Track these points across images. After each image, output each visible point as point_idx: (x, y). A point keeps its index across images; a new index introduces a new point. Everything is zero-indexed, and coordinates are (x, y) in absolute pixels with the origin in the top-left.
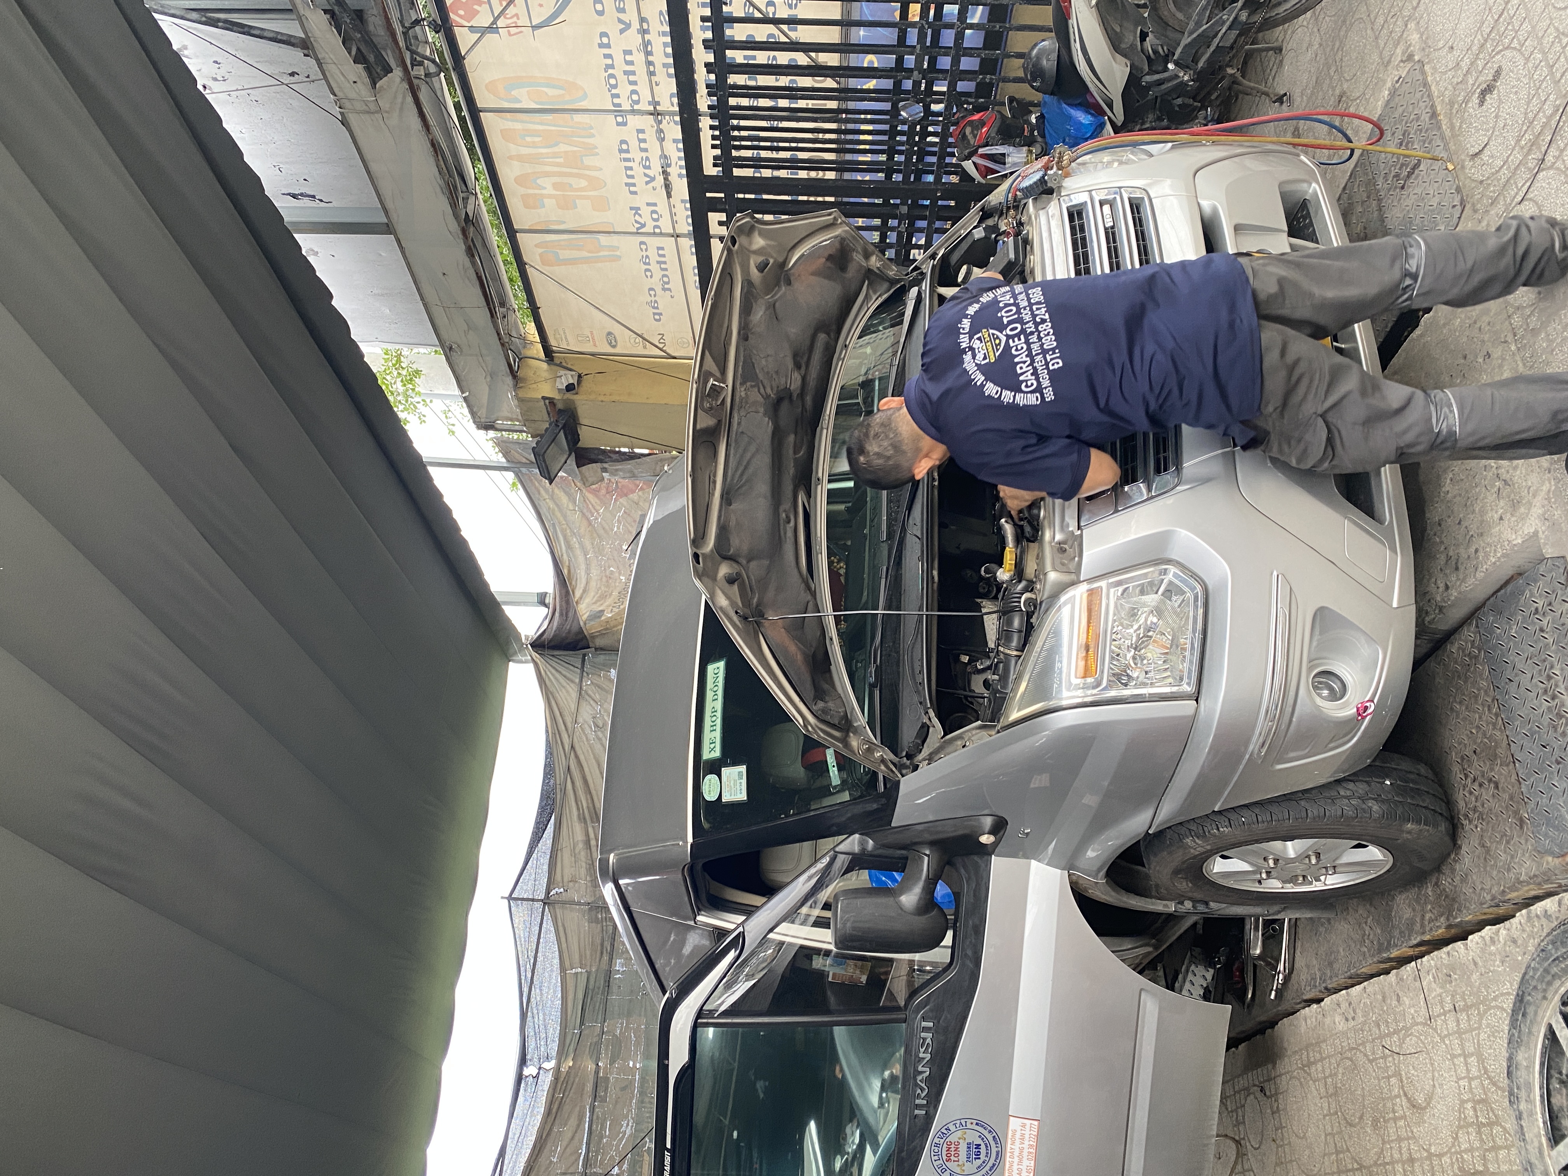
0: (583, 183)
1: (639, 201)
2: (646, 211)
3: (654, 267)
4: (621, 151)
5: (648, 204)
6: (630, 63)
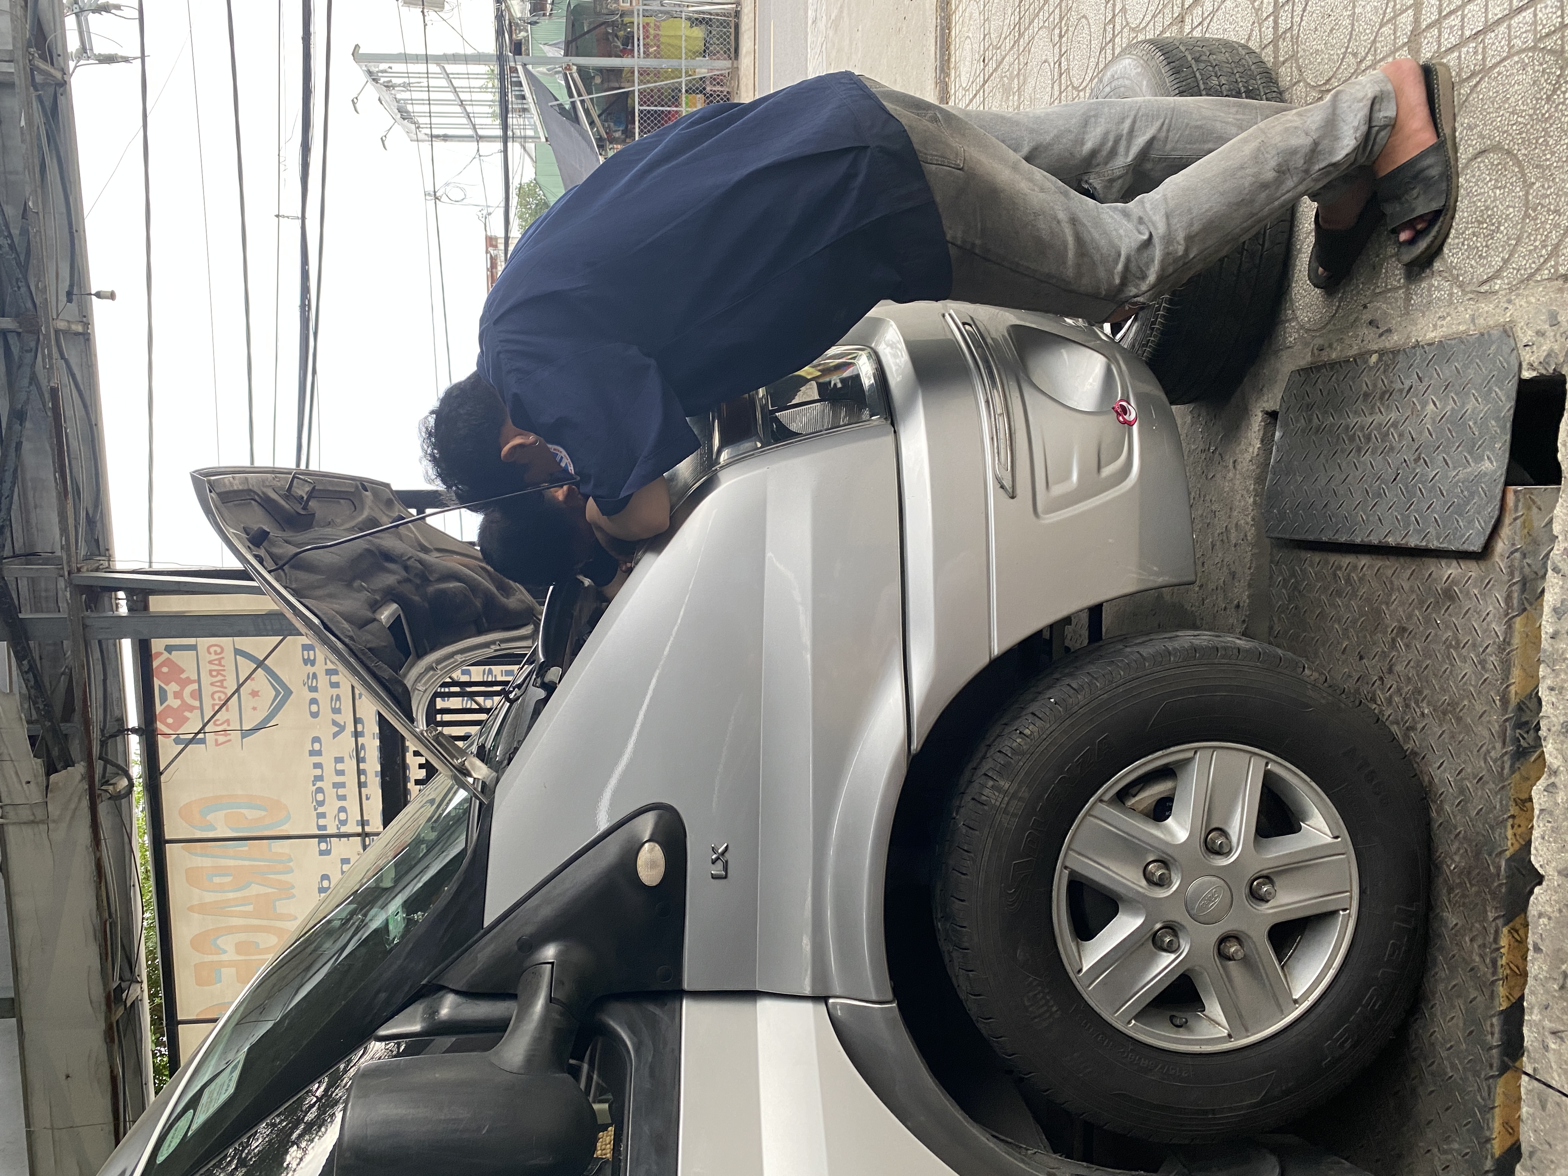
6: (340, 773)
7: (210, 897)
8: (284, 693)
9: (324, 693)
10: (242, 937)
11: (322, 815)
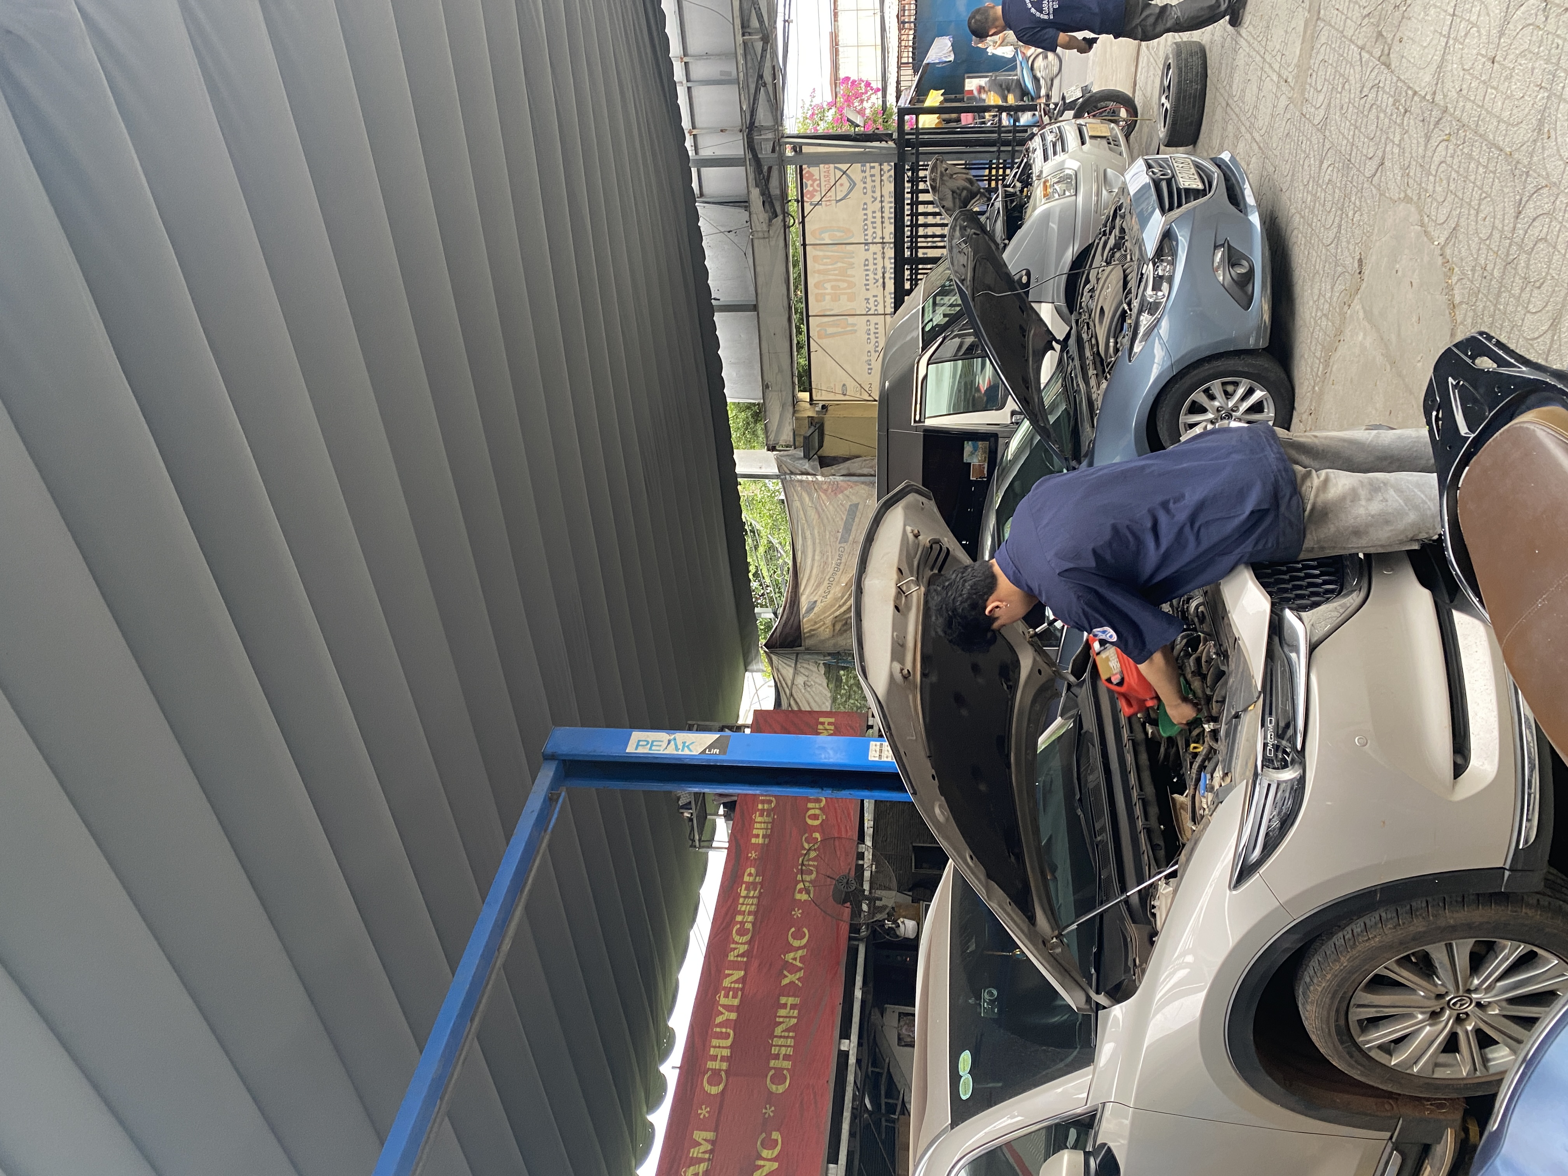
0: (845, 285)
1: (869, 295)
2: (872, 300)
3: (872, 336)
4: (865, 265)
5: (874, 296)
6: (874, 217)
7: (822, 267)
8: (853, 184)
9: (869, 185)
10: (833, 283)
11: (866, 235)
